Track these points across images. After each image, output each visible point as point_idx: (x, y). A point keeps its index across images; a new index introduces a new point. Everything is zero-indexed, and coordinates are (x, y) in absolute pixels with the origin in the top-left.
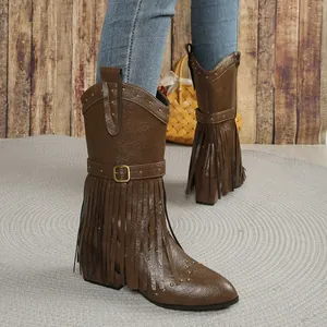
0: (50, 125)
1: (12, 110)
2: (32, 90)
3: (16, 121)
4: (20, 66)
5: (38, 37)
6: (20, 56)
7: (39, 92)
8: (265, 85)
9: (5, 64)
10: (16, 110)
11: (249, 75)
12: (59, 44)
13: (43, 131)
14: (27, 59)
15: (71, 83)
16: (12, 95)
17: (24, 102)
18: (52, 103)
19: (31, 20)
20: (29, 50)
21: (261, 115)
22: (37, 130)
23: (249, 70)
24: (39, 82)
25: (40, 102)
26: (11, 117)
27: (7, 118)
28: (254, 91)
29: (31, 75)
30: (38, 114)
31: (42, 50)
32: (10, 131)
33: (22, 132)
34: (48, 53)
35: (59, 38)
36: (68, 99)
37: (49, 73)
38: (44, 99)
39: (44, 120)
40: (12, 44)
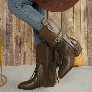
0: (26, 61)
1: (14, 57)
2: (20, 51)
3: (16, 60)
4: (17, 44)
5: (22, 36)
6: (17, 41)
7: (22, 52)
8: (90, 48)
9: (12, 44)
10: (16, 57)
11: (85, 45)
12: (28, 37)
13: (24, 64)
14: (19, 42)
15: (32, 49)
16: (14, 53)
17: (18, 55)
18: (26, 55)
19: (20, 31)
20: (19, 39)
21: (89, 57)
22: (22, 63)
23: (85, 43)
24: (22, 49)
25: (23, 55)
26: (14, 60)
27: (13, 60)
28: (87, 50)
29: (20, 47)
30: (22, 59)
31: (23, 39)
32: (14, 64)
33: (18, 64)
34: (25, 40)
35: (28, 36)
36: (31, 54)
37: (25, 46)
38: (24, 54)
39: (24, 60)
40: (14, 38)
